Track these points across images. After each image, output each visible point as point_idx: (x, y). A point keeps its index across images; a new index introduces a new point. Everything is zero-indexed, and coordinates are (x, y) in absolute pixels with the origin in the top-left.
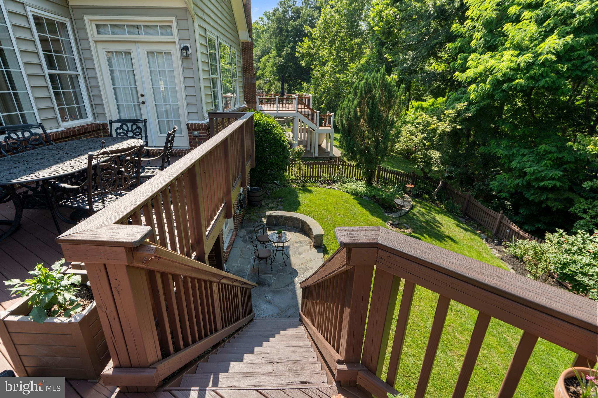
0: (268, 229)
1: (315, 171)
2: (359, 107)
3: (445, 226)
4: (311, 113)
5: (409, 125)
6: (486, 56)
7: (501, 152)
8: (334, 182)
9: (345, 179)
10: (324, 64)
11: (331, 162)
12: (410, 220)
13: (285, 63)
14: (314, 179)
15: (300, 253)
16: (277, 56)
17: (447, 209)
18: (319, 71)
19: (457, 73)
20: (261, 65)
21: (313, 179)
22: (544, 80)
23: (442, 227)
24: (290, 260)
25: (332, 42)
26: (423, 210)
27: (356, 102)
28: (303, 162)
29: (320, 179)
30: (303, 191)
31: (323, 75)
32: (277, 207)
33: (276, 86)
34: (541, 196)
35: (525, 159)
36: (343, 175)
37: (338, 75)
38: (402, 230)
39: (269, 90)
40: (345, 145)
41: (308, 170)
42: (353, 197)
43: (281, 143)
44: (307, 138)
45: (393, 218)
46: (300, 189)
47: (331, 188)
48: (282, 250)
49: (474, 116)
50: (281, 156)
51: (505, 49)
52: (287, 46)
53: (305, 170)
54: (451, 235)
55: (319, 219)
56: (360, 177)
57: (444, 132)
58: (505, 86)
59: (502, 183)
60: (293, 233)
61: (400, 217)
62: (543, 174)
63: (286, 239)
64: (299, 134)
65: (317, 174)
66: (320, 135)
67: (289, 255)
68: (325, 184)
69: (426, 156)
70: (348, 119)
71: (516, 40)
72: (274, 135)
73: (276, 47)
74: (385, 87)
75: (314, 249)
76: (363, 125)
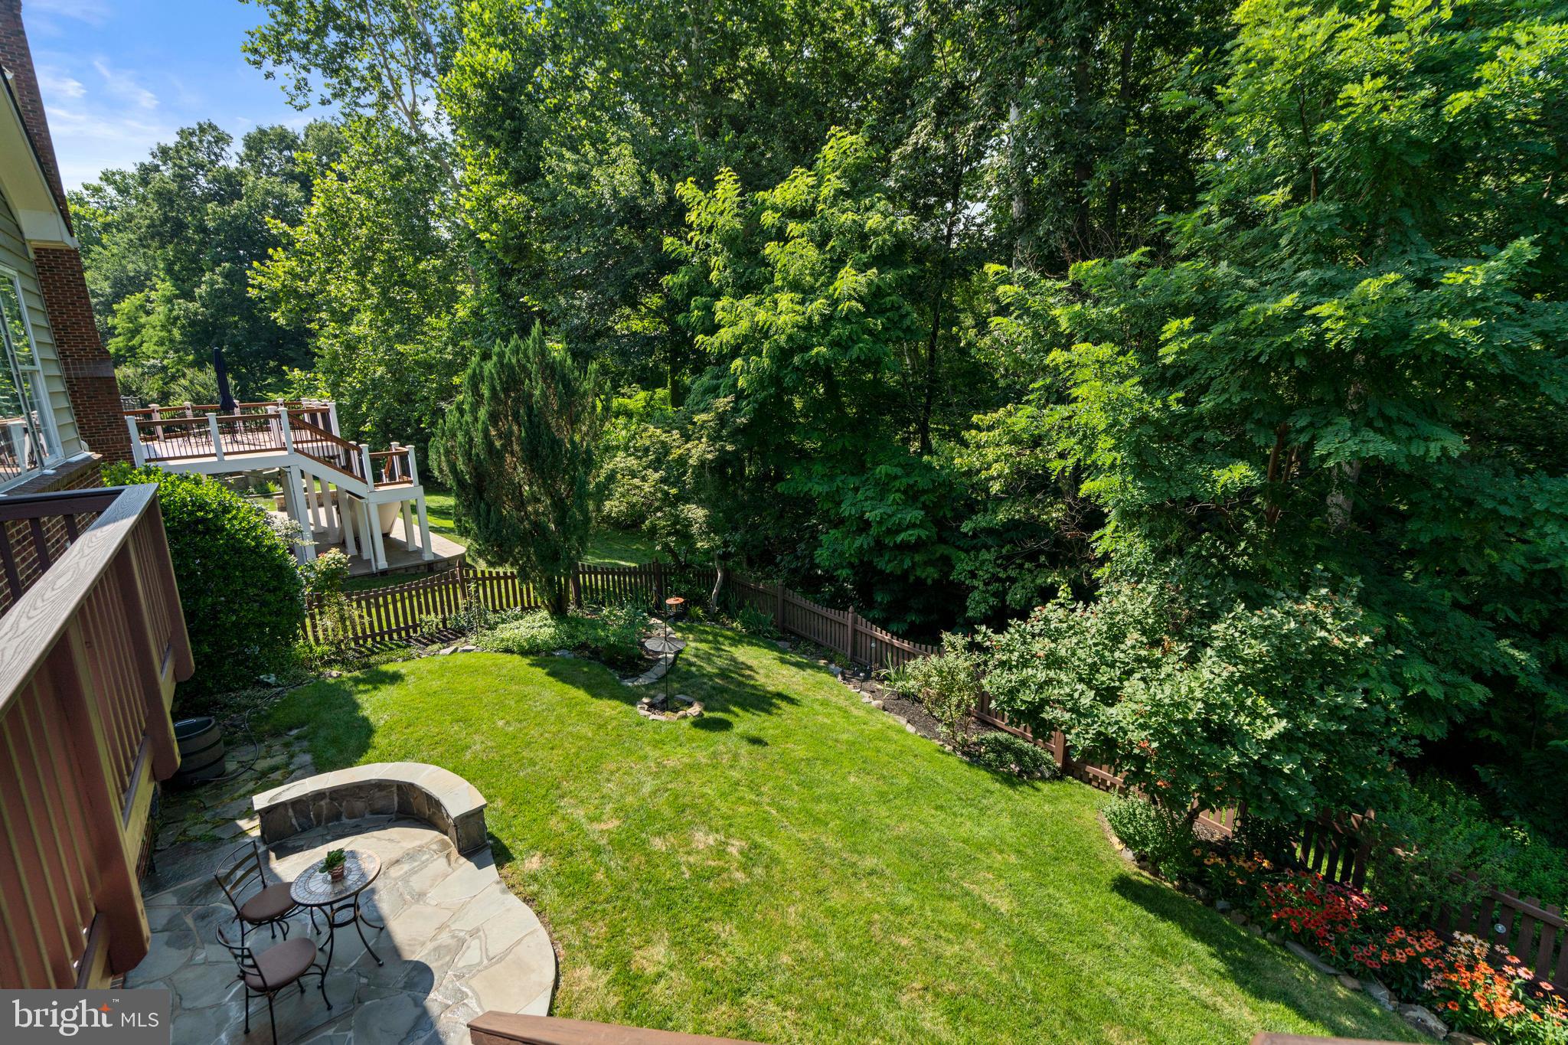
0: (273, 855)
1: (395, 610)
2: (495, 425)
3: (762, 671)
4: (341, 450)
5: (621, 454)
6: (748, 302)
7: (817, 488)
8: (460, 632)
9: (490, 616)
10: (345, 319)
11: (439, 579)
12: (686, 679)
13: (212, 316)
14: (395, 636)
15: (420, 896)
16: (177, 297)
17: (747, 628)
18: (336, 336)
19: (700, 337)
20: (119, 322)
21: (391, 638)
22: (856, 347)
23: (757, 677)
24: (389, 937)
25: (362, 265)
26: (704, 646)
27: (482, 413)
28: (348, 596)
29: (415, 631)
30: (370, 683)
31: (351, 347)
32: (288, 765)
33: (191, 382)
34: (902, 561)
35: (860, 496)
36: (483, 606)
37: (400, 347)
38: (681, 713)
39: (164, 397)
40: (471, 525)
41: (370, 614)
42: (528, 661)
43: (262, 556)
44: (341, 521)
45: (647, 687)
46: (357, 681)
47: (455, 650)
48: (355, 919)
49: (752, 423)
50: (271, 598)
51: (777, 290)
52: (213, 270)
53: (361, 617)
54: (780, 689)
55: (452, 758)
56: (529, 602)
57: (702, 463)
58: (796, 360)
59: (835, 551)
60: (376, 833)
61: (662, 678)
62: (896, 519)
63: (363, 875)
64: (310, 512)
65: (401, 619)
66: (382, 508)
67: (381, 919)
68: (434, 642)
69: (677, 520)
70: (470, 460)
71: (792, 273)
72: (231, 537)
73: (169, 270)
74: (551, 370)
75: (463, 860)
76: (515, 469)
